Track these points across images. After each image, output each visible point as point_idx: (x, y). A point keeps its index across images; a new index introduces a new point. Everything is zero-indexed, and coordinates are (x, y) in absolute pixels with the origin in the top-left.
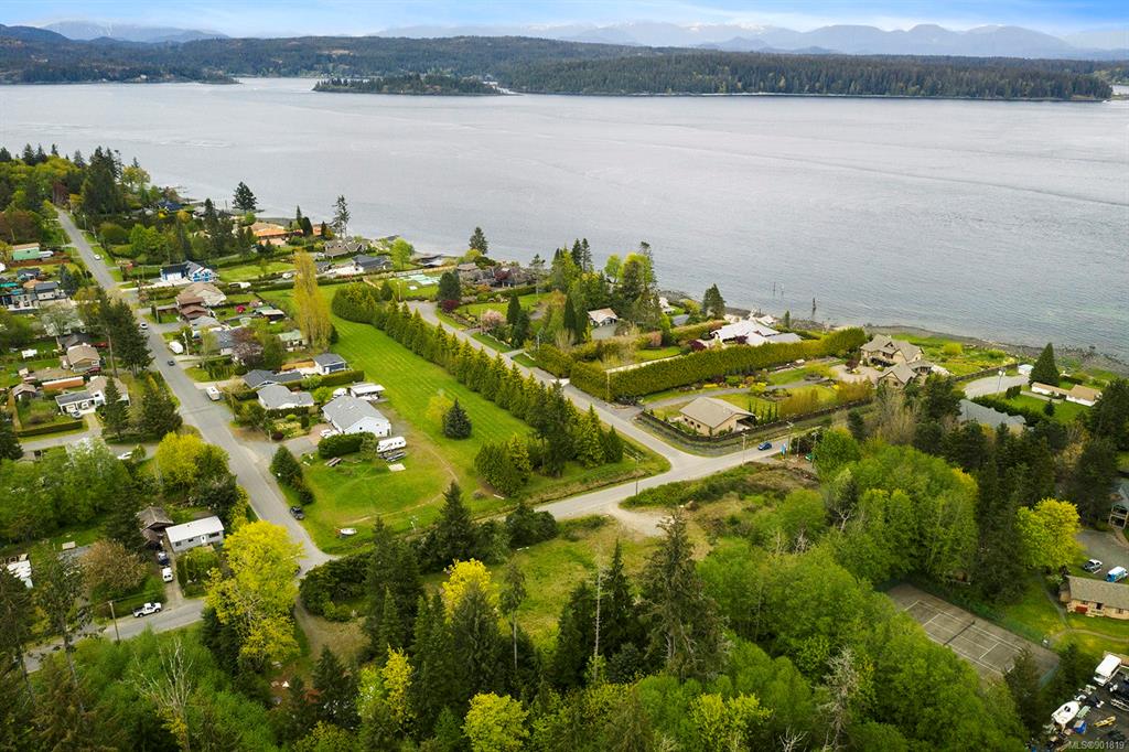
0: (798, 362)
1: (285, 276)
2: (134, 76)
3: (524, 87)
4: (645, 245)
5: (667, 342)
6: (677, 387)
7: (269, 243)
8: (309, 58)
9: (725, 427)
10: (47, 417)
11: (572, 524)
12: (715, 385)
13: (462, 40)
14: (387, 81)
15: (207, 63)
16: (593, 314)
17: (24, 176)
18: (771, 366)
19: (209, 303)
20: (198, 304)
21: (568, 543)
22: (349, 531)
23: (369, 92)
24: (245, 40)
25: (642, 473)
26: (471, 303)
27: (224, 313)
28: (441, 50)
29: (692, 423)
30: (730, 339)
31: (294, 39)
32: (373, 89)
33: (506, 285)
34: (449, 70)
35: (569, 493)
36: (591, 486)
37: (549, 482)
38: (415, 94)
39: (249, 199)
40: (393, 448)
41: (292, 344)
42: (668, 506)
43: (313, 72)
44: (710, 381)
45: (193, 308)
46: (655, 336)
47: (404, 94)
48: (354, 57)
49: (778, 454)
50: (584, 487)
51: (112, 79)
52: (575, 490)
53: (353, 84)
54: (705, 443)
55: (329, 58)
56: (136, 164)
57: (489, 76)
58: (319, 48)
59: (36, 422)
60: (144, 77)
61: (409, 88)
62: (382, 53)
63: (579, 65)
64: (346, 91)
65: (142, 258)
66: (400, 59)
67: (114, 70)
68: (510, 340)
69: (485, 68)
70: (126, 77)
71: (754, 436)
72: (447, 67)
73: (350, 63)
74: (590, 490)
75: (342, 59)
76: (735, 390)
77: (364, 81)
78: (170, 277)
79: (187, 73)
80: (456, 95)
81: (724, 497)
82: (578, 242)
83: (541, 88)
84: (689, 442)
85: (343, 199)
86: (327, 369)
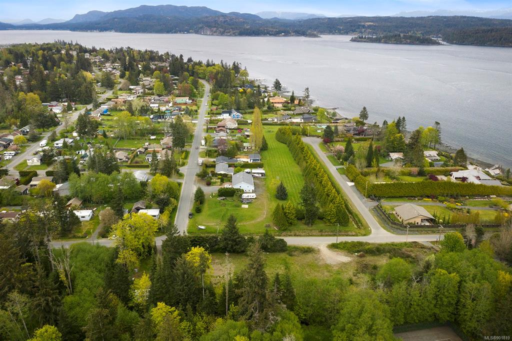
0: (491, 196)
1: (269, 120)
2: (279, 34)
3: (455, 41)
4: (437, 123)
5: (421, 174)
6: (407, 197)
7: (273, 105)
8: (354, 26)
9: (412, 221)
10: (141, 161)
11: (296, 249)
12: (430, 200)
13: (431, 18)
14: (385, 37)
15: (310, 28)
16: (392, 154)
17: (202, 71)
18: (473, 196)
19: (228, 127)
20: (224, 127)
21: (287, 256)
22: (203, 227)
23: (375, 42)
24: (329, 18)
25: (354, 234)
26: (339, 141)
27: (233, 132)
28: (419, 22)
29: (398, 216)
30: (460, 178)
31: (350, 18)
32: (377, 41)
33: (362, 135)
34: (420, 32)
35: (310, 234)
36: (323, 234)
37: (305, 227)
38: (397, 44)
39: (279, 87)
40: (249, 197)
41: (248, 148)
42: (349, 252)
43: (355, 33)
44: (428, 197)
45: (220, 128)
46: (415, 170)
47: (391, 43)
48: (375, 26)
49: (434, 242)
50: (320, 234)
51: (271, 35)
52: (314, 234)
53: (368, 38)
54: (399, 227)
55: (364, 27)
56: (246, 69)
57: (440, 35)
58: (360, 22)
59: (136, 163)
60: (283, 34)
61: (394, 41)
62: (389, 24)
63: (489, 30)
64: (365, 42)
65: (220, 106)
66: (397, 27)
67: (272, 31)
68: (341, 160)
69: (439, 31)
70: (276, 34)
71: (430, 229)
72: (419, 31)
73: (372, 29)
74: (322, 235)
75: (369, 27)
76: (440, 204)
77: (374, 37)
78: (225, 115)
79: (300, 32)
80: (417, 44)
81: (382, 255)
82: (400, 118)
83: (463, 42)
84: (391, 225)
85: (308, 89)
86: (252, 160)
